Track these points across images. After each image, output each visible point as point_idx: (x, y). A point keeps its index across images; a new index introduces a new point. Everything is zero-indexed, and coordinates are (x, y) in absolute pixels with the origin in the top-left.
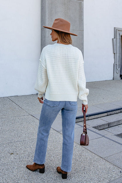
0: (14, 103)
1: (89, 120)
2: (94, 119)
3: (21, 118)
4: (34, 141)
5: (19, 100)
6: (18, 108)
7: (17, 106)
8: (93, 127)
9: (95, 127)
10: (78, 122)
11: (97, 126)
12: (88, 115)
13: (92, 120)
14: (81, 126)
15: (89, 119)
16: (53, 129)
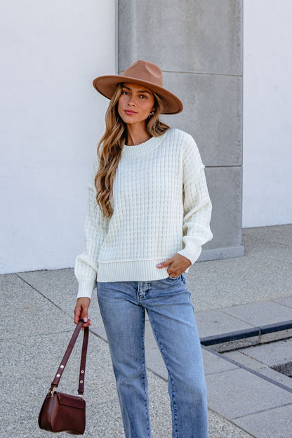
0: (36, 292)
1: (260, 344)
2: (275, 341)
3: (57, 340)
4: (98, 412)
5: (51, 282)
6: (50, 309)
7: (47, 301)
8: (274, 368)
9: (279, 369)
10: (228, 351)
11: (286, 365)
12: (257, 329)
13: (271, 345)
14: (236, 364)
15: (262, 341)
16: (155, 374)
